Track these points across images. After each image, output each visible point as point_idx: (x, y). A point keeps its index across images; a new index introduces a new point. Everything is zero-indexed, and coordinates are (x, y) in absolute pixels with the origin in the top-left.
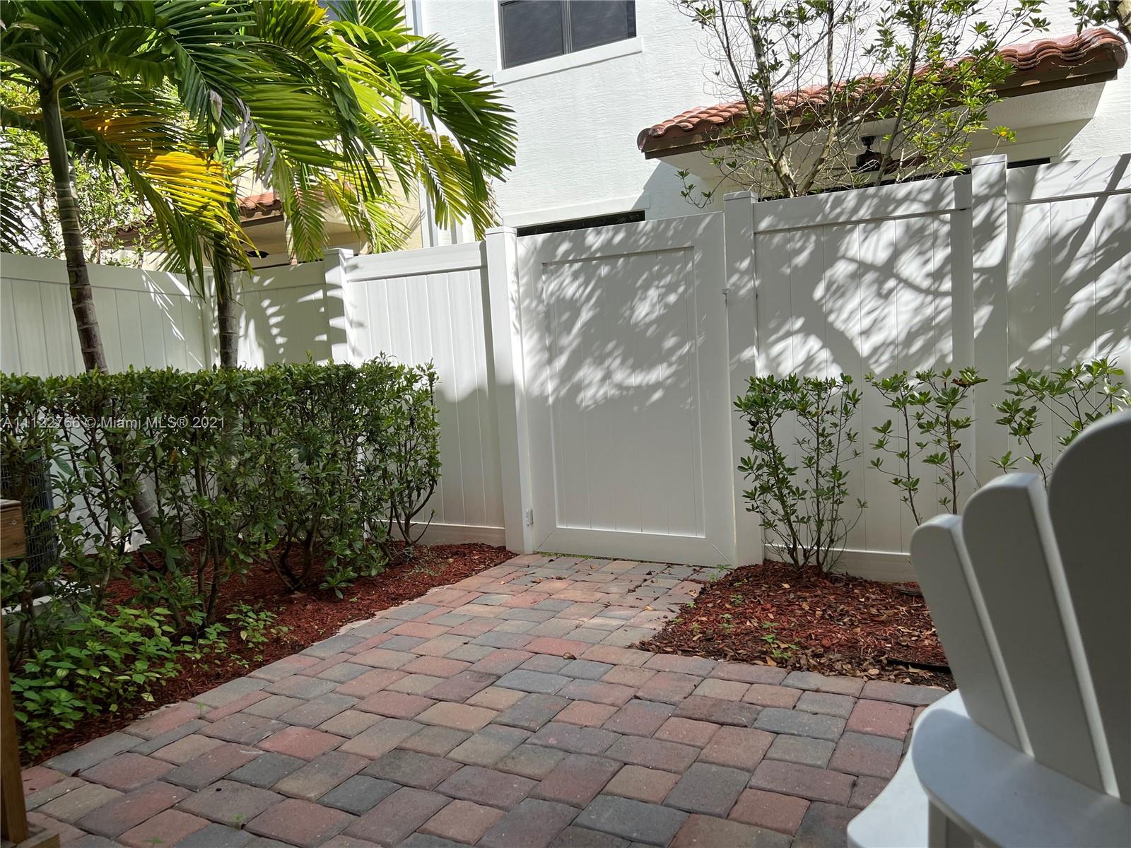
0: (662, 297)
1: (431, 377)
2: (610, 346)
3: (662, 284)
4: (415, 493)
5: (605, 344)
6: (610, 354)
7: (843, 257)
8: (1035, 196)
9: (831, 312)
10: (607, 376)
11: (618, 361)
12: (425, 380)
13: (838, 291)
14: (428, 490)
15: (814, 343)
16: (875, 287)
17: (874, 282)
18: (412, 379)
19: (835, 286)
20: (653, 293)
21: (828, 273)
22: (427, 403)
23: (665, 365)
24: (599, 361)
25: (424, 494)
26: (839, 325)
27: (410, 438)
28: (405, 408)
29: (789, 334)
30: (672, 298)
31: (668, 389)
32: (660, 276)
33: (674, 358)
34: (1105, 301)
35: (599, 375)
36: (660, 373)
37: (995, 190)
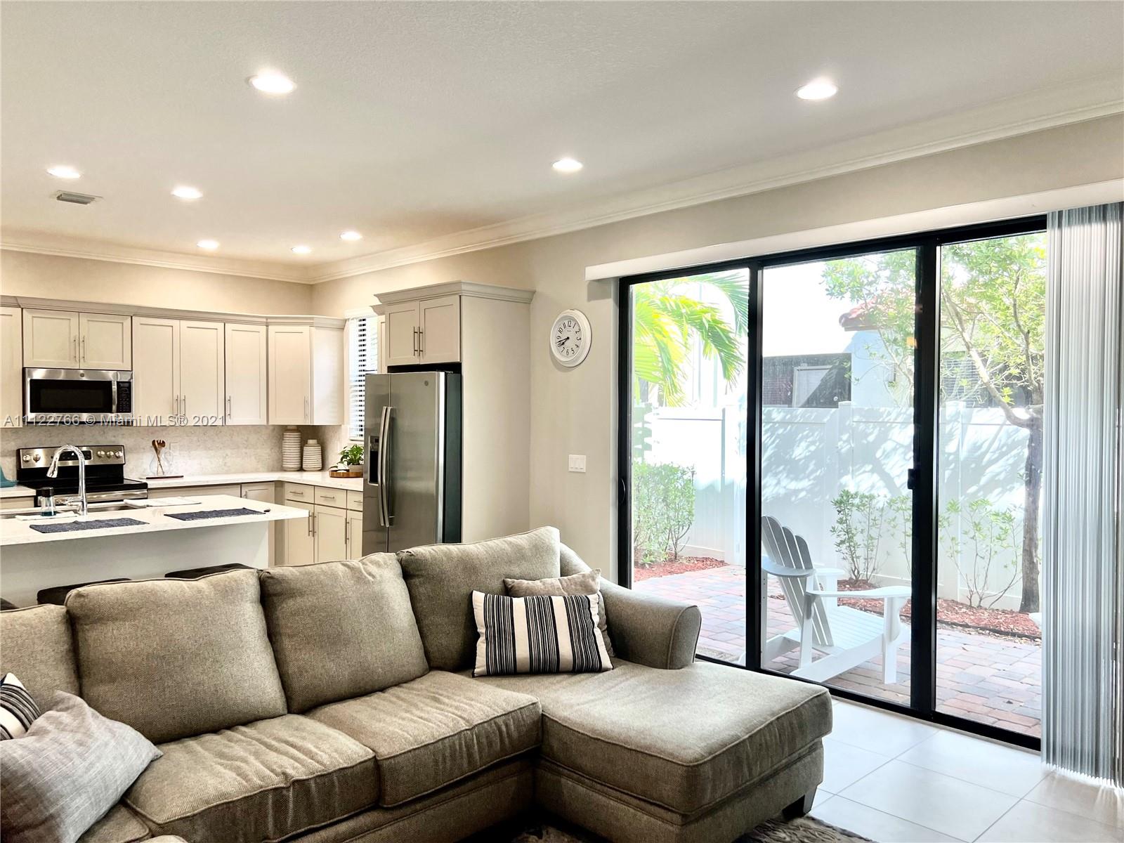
0: (808, 447)
1: (693, 473)
2: (781, 468)
3: (808, 440)
4: (681, 528)
5: (778, 467)
6: (780, 472)
7: (890, 439)
8: (972, 422)
9: (884, 464)
10: (778, 483)
11: (785, 475)
12: (690, 474)
13: (887, 455)
14: (687, 527)
15: (876, 477)
16: (903, 456)
17: (902, 453)
18: (684, 473)
19: (886, 453)
20: (803, 444)
21: (882, 447)
22: (690, 486)
23: (807, 480)
24: (776, 474)
25: (685, 528)
26: (887, 470)
27: (681, 501)
28: (680, 487)
29: (865, 472)
30: (813, 448)
31: (808, 492)
32: (807, 436)
33: (812, 477)
34: (998, 474)
35: (775, 482)
36: (805, 483)
37: (953, 419)
